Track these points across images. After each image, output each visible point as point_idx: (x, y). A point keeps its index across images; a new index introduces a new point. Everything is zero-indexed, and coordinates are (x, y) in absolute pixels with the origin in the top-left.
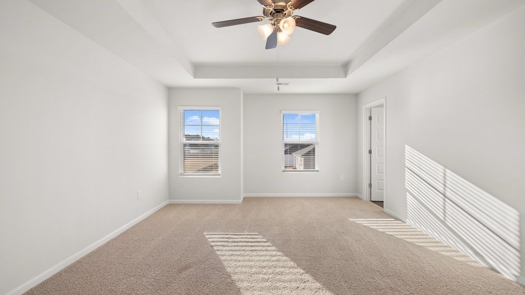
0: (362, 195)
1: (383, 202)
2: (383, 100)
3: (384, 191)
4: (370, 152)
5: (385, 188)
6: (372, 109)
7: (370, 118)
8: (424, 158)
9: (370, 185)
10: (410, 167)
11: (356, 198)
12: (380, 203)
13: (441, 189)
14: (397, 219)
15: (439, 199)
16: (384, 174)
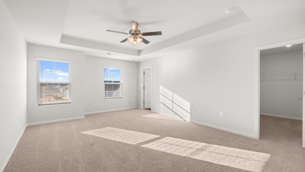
0: (141, 107)
1: (151, 109)
2: (151, 67)
3: (151, 104)
4: (144, 88)
5: (151, 103)
6: (145, 70)
7: (144, 74)
8: (167, 90)
9: (144, 102)
10: (162, 93)
11: (138, 108)
12: (150, 109)
13: (172, 100)
14: (157, 113)
15: (171, 103)
16: (151, 97)
